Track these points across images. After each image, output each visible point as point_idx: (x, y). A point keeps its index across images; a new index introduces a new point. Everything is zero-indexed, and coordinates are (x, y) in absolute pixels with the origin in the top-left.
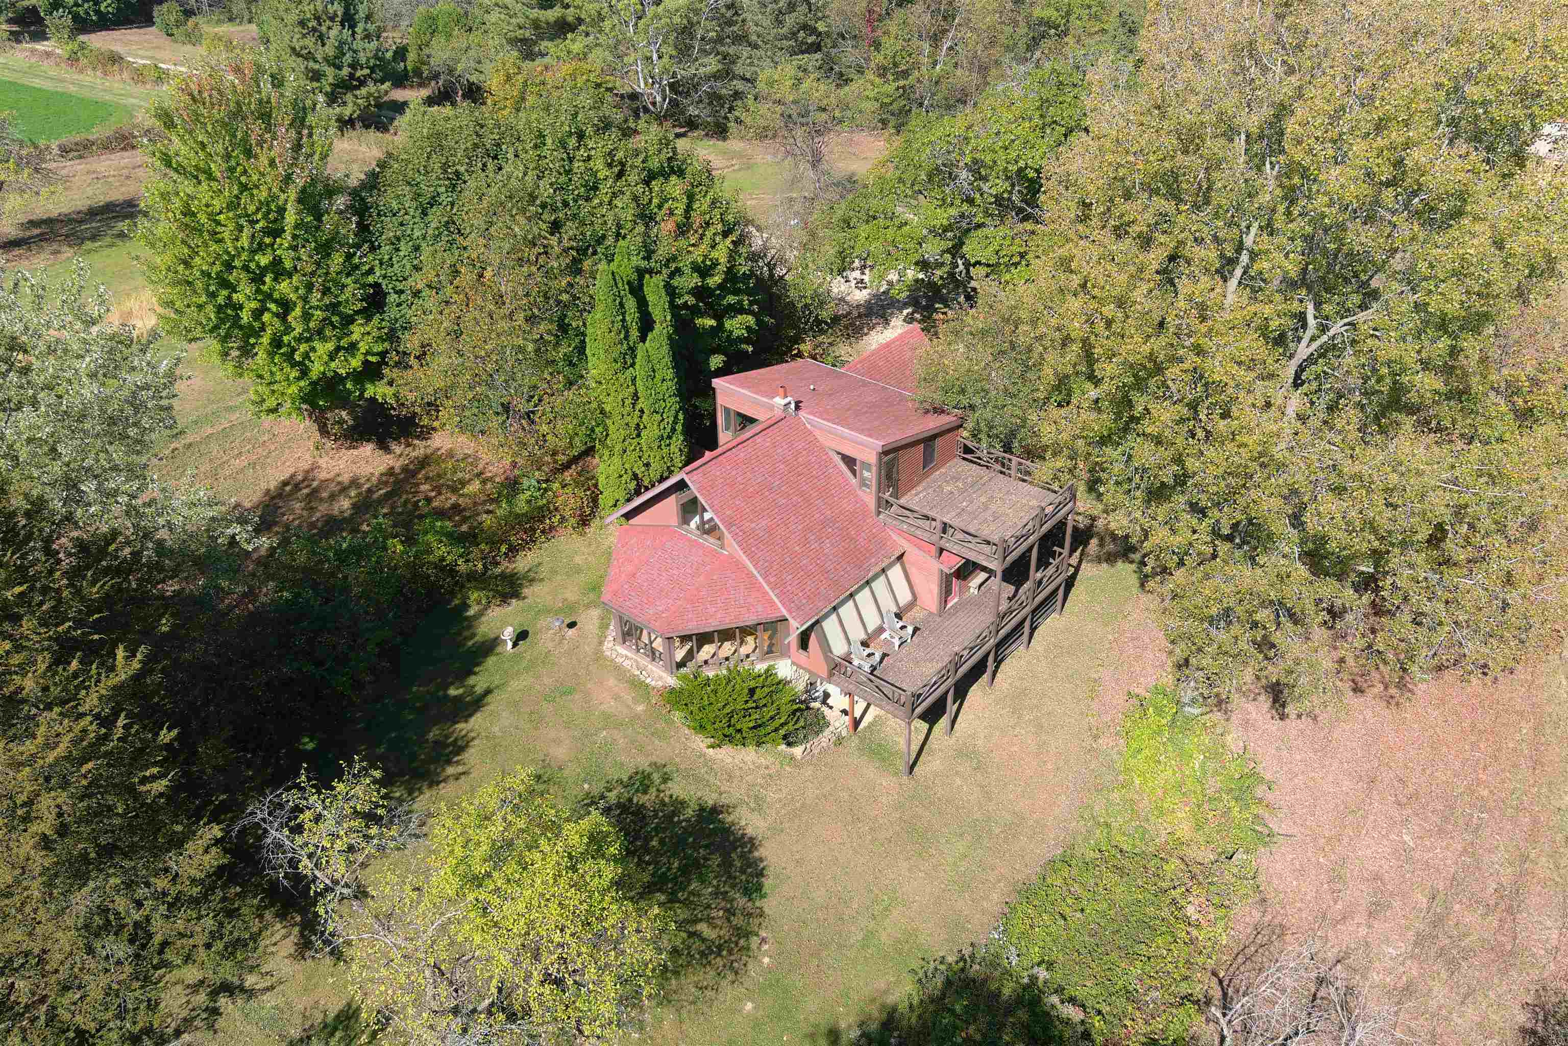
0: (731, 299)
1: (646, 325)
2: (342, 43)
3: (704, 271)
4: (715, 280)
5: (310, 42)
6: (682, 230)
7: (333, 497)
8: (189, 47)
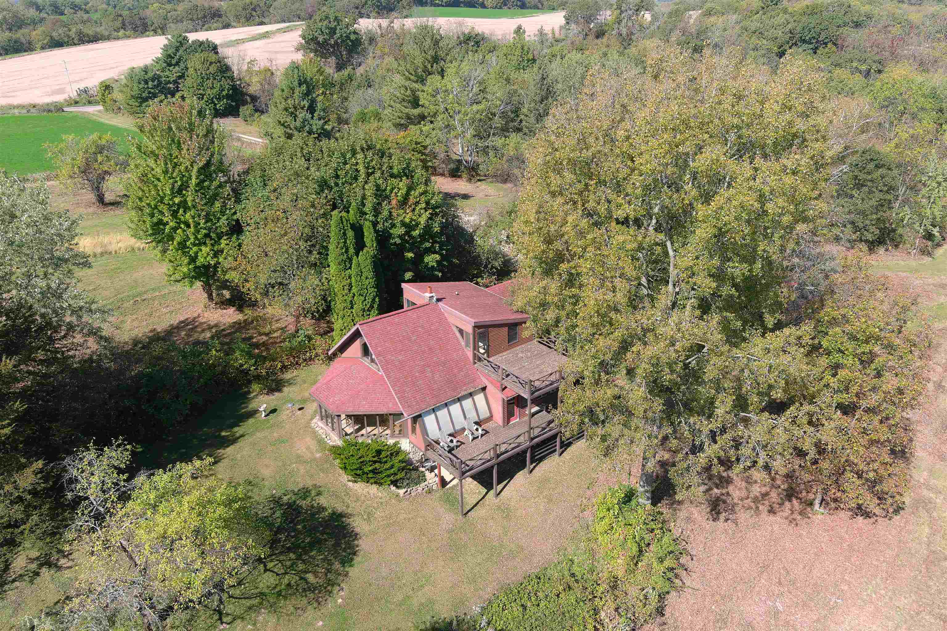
0: (428, 245)
4: (416, 233)
5: (289, 119)
6: (402, 203)
8: (253, 127)
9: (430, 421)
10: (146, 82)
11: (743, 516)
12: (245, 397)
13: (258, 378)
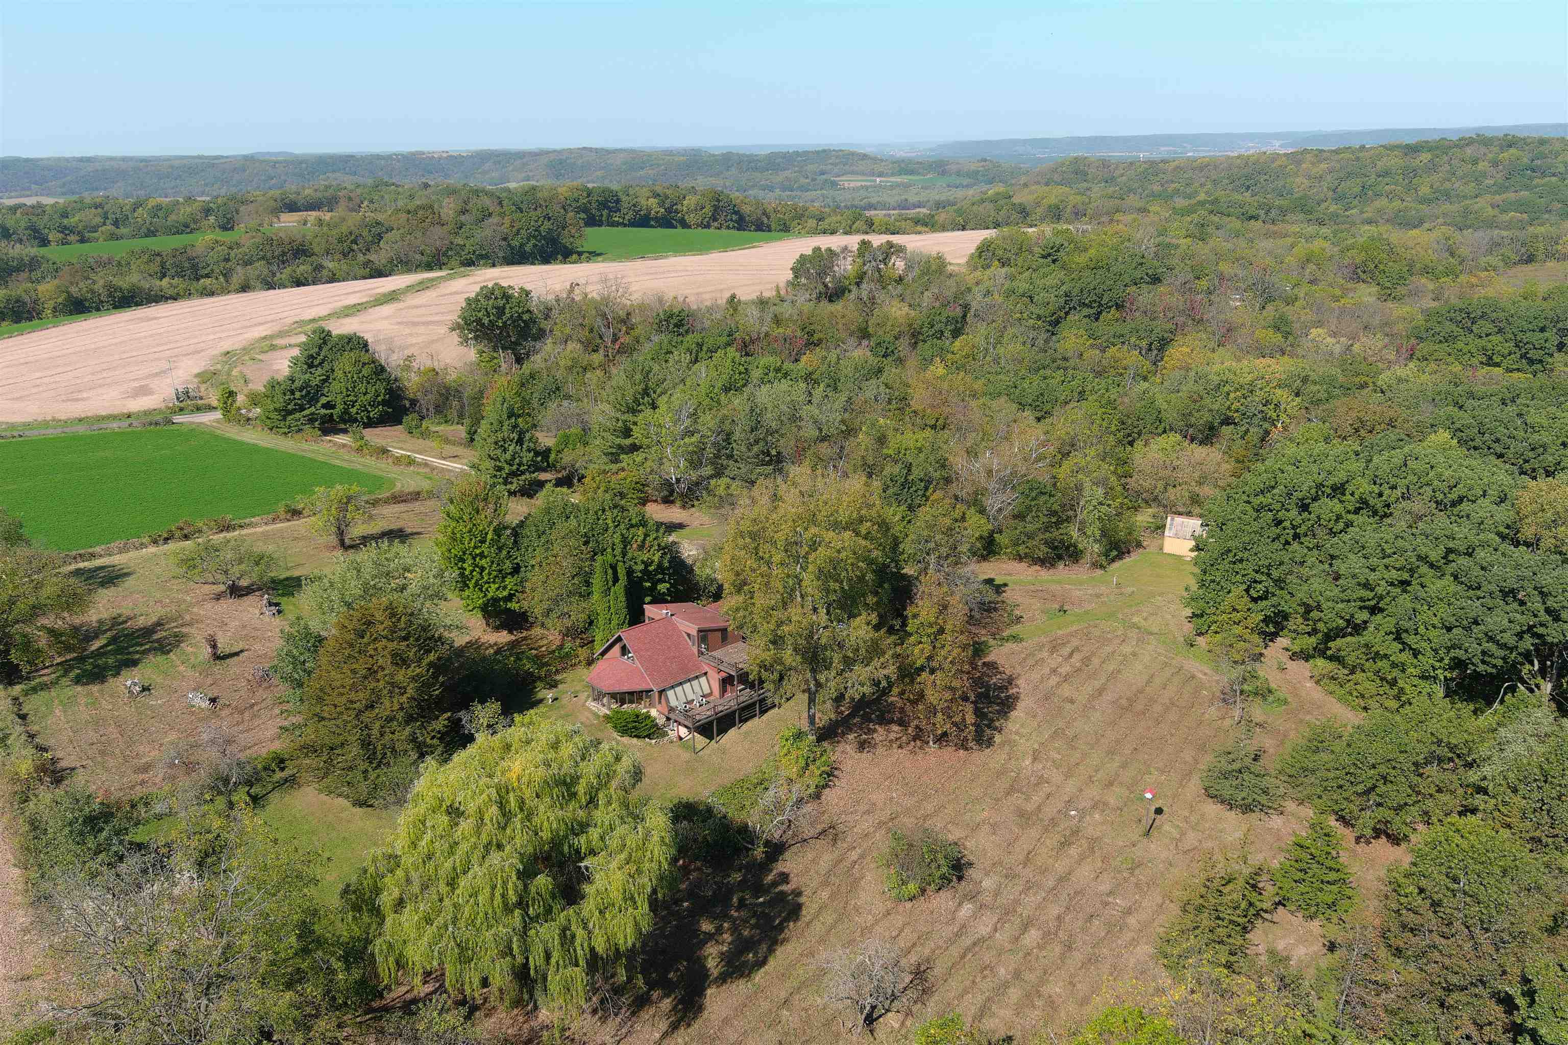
0: (660, 576)
1: (616, 580)
2: (515, 453)
3: (647, 564)
4: (651, 568)
5: (499, 452)
6: (641, 547)
7: (487, 648)
8: (421, 440)
9: (670, 693)
10: (292, 392)
11: (880, 750)
12: (532, 692)
13: (539, 678)
